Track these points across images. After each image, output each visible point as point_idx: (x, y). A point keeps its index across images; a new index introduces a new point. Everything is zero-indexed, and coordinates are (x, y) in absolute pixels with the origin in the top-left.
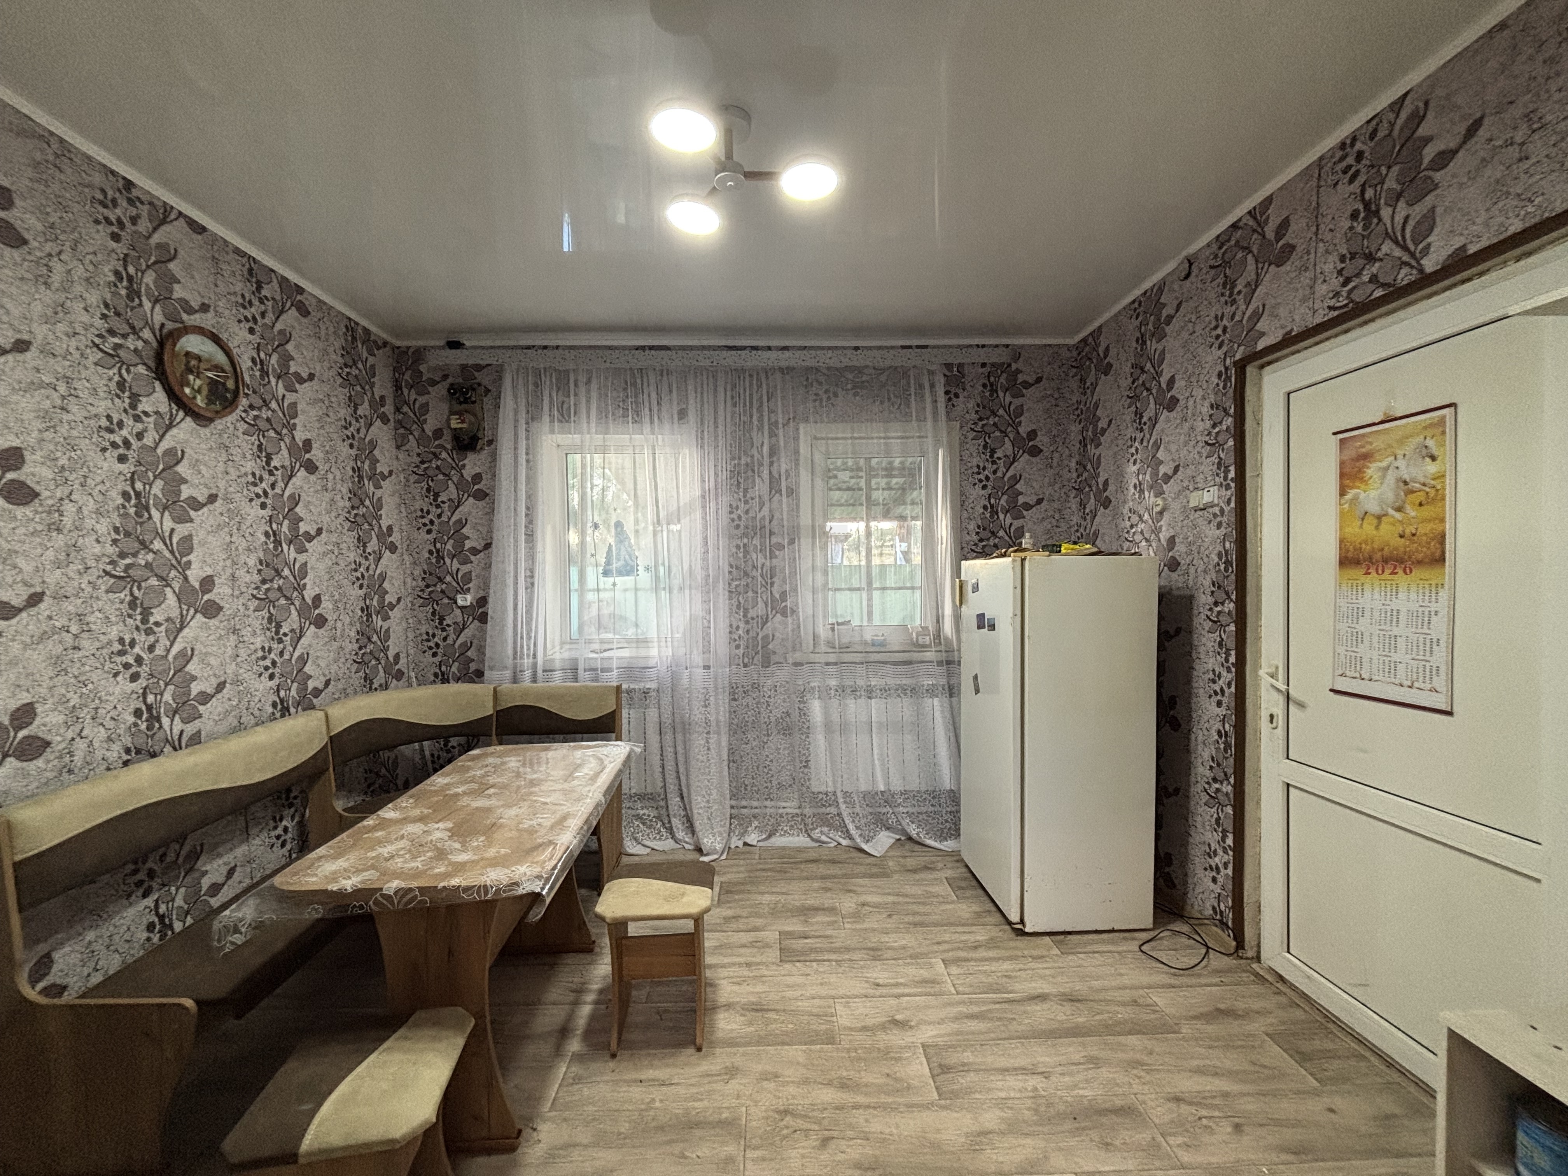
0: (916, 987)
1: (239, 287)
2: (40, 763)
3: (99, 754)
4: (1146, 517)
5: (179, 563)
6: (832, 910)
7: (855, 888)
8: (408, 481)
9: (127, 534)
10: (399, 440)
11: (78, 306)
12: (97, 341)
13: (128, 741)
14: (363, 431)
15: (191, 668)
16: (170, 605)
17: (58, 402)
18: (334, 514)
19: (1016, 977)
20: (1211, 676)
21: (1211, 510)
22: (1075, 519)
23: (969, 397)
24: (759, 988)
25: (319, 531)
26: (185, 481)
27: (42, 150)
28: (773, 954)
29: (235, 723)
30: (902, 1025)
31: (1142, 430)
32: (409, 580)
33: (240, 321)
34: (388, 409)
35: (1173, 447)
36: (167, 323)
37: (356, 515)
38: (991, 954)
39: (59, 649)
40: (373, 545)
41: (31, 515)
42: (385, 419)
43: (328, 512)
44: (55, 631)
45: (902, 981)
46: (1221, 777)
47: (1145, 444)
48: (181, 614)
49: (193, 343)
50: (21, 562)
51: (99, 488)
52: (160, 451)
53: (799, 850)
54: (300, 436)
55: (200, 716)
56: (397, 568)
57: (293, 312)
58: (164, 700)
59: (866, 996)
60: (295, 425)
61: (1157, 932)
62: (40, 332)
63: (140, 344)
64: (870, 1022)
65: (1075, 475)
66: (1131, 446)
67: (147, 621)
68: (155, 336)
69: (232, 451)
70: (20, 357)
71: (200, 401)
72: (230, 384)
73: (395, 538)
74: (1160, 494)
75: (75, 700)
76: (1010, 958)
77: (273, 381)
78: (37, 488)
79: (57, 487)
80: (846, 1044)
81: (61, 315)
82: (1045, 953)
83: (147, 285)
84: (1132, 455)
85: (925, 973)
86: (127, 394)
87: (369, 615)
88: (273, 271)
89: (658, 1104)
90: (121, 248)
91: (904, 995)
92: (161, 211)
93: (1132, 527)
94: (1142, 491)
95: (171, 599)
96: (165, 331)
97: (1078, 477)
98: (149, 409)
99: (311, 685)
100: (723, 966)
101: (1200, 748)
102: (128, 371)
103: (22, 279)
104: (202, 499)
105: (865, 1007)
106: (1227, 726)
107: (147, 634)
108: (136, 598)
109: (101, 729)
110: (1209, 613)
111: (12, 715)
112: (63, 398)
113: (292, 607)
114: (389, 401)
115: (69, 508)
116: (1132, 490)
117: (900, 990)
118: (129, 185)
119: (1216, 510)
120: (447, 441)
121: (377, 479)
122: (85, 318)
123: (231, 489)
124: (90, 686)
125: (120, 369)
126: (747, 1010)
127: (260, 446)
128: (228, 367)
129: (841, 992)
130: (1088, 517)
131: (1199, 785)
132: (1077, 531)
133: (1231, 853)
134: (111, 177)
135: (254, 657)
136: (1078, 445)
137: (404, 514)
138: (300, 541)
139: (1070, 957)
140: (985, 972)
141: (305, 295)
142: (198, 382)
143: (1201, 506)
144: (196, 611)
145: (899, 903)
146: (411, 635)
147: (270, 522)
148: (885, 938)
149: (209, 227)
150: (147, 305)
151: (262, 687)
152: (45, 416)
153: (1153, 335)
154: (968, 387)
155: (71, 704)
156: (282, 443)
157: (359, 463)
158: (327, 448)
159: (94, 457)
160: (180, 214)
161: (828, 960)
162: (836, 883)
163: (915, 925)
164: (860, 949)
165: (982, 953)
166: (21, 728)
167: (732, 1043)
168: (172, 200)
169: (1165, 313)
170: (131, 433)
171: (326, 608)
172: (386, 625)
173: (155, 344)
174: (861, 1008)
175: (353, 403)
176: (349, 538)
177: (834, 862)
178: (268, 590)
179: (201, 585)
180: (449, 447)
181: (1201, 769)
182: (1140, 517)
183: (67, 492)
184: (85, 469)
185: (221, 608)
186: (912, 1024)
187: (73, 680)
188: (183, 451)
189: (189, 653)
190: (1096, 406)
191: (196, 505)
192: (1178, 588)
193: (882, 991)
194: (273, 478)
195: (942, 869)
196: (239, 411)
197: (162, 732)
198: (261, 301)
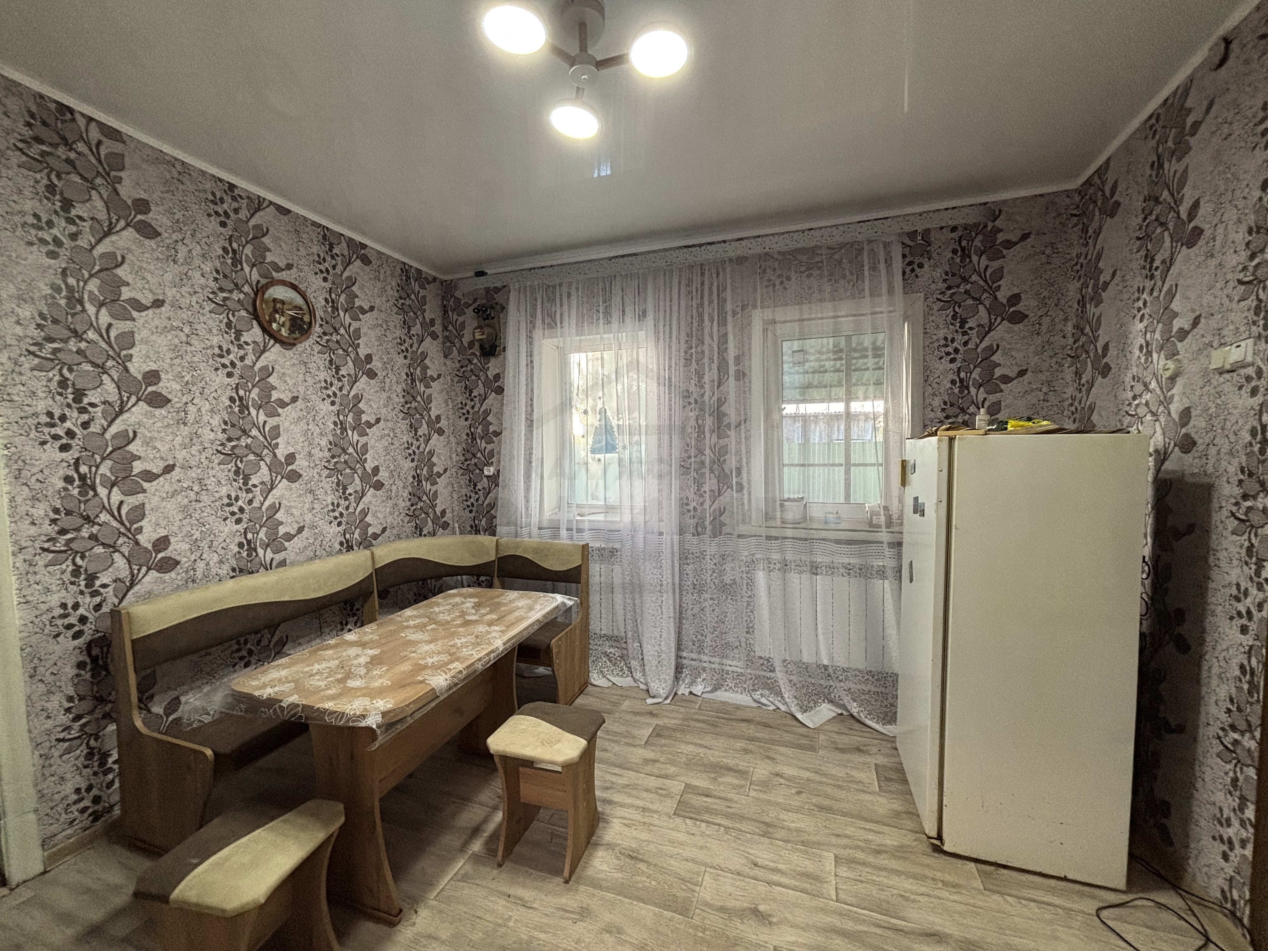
0: (794, 878)
1: (315, 249)
2: (173, 574)
3: (214, 571)
4: (1153, 385)
5: (270, 445)
6: (742, 773)
7: (775, 756)
8: (453, 381)
9: (233, 426)
10: (447, 351)
11: (197, 275)
12: (211, 296)
13: (234, 563)
14: (416, 346)
15: (279, 516)
16: (263, 474)
17: (184, 339)
18: (390, 407)
19: (914, 901)
20: (1234, 592)
21: (1242, 372)
22: (1070, 391)
23: (936, 266)
24: (644, 836)
25: (378, 421)
26: (274, 388)
27: (169, 172)
28: (670, 805)
29: (312, 554)
30: (762, 918)
31: (1152, 277)
32: (454, 456)
33: (316, 274)
34: (438, 328)
35: (1192, 294)
36: (261, 279)
37: (409, 408)
38: (894, 864)
39: (186, 501)
40: (423, 430)
41: (166, 414)
42: (434, 336)
43: (385, 406)
44: (184, 489)
45: (781, 866)
46: (1243, 726)
47: (1155, 294)
48: (272, 479)
49: (279, 292)
50: (158, 444)
51: (213, 395)
52: (256, 368)
53: (738, 707)
54: (363, 352)
55: (286, 549)
56: (445, 446)
57: (358, 263)
58: (259, 537)
59: (739, 874)
60: (358, 344)
61: (1131, 897)
62: (170, 293)
63: (242, 296)
64: (731, 904)
65: (1071, 341)
66: (1138, 299)
67: (247, 484)
68: (253, 290)
69: (309, 365)
70: (157, 311)
71: (284, 332)
72: (306, 318)
73: (443, 423)
74: (1172, 354)
75: (197, 535)
76: (915, 877)
77: (342, 314)
78: (170, 397)
79: (183, 395)
80: (696, 921)
81: (185, 281)
82: (962, 882)
83: (246, 255)
84: (1139, 310)
85: (808, 865)
86: (233, 330)
87: (420, 482)
88: (342, 235)
89: (511, 924)
90: (227, 232)
91: (779, 885)
92: (257, 202)
93: (1135, 398)
94: (1149, 353)
95: (264, 469)
96: (259, 286)
97: (1075, 343)
98: (249, 340)
99: (371, 531)
100: (623, 805)
101: (1215, 682)
102: (233, 315)
103: (158, 259)
104: (287, 400)
105: (733, 885)
106: (1254, 661)
107: (247, 493)
108: (239, 468)
109: (216, 555)
110: (1234, 509)
111: (153, 543)
112: (188, 336)
113: (356, 475)
114: (438, 322)
115: (191, 408)
116: (1137, 352)
117: (775, 878)
118: (232, 187)
119: (1251, 371)
120: (476, 350)
121: (427, 380)
122: (203, 281)
123: (309, 392)
124: (207, 526)
125: (228, 314)
126: (623, 854)
127: (331, 361)
128: (305, 307)
129: (717, 861)
130: (1084, 389)
131: (1211, 728)
132: (1072, 405)
133: (1251, 830)
134: (219, 183)
135: (326, 510)
136: (1076, 306)
137: (451, 406)
138: (362, 428)
139: (996, 897)
140: (879, 884)
141: (367, 250)
142: (283, 319)
143: (1228, 367)
144: (282, 478)
145: (812, 781)
146: (455, 496)
147: (338, 414)
148: (784, 816)
149: (292, 209)
150: (247, 269)
151: (333, 532)
152: (174, 349)
153: (1173, 153)
154: (935, 255)
155: (195, 537)
156: (348, 358)
157: (412, 370)
158: (385, 360)
159: (210, 375)
160: (271, 202)
161: (719, 825)
162: (760, 747)
163: (821, 808)
164: (755, 821)
165: (883, 861)
166: (160, 552)
167: (596, 884)
168: (263, 193)
169: (1190, 120)
170: (236, 358)
171: (383, 475)
172: (434, 488)
173: (252, 295)
174: (728, 884)
175: (407, 325)
176: (404, 425)
177: (766, 725)
178: (336, 463)
179: (286, 460)
180: (478, 354)
181: (1213, 710)
182: (1146, 385)
183: (190, 399)
184: (203, 383)
185: (300, 476)
186: (775, 920)
187: (196, 522)
188: (273, 368)
189: (277, 506)
190: (1099, 257)
191: (283, 404)
192: (1193, 475)
193: (757, 872)
194: (340, 384)
195: (876, 754)
196: (313, 338)
197: (257, 559)
198: (333, 257)
